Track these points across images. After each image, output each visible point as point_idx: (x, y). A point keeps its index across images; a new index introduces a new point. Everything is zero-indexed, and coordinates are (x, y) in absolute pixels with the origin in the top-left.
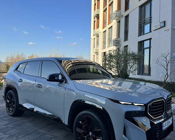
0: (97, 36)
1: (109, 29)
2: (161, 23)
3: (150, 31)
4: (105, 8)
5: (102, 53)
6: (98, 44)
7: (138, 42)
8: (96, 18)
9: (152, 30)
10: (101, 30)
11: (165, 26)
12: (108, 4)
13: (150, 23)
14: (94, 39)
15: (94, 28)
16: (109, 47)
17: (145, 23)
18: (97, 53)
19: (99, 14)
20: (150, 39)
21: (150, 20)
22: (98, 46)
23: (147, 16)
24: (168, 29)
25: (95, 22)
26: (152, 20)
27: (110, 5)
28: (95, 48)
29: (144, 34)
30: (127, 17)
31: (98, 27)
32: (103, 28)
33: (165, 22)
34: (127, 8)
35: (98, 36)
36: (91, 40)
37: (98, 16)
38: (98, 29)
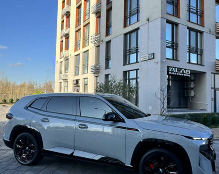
0: (65, 59)
1: (84, 52)
2: (149, 55)
3: (137, 62)
4: (78, 28)
5: (74, 80)
6: (67, 68)
7: (123, 71)
8: (64, 37)
9: (139, 61)
10: (71, 52)
11: (154, 58)
12: (82, 24)
13: (137, 52)
14: (61, 62)
15: (61, 50)
16: (84, 74)
17: (130, 53)
18: (65, 80)
19: (68, 34)
20: (137, 70)
21: (137, 50)
22: (67, 71)
23: (133, 45)
24: (158, 62)
25: (62, 41)
26: (138, 50)
27: (84, 26)
28: (63, 74)
29: (129, 64)
30: (108, 43)
31: (67, 48)
32: (76, 50)
33: (154, 54)
34: (108, 33)
35: (68, 59)
36: (56, 62)
37: (67, 36)
38: (67, 51)
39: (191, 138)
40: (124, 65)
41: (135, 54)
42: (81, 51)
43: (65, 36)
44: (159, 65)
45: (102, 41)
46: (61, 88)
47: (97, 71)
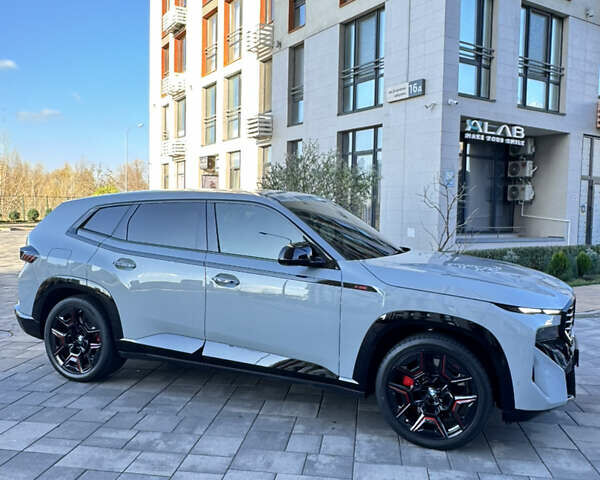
0: (177, 97)
1: (228, 78)
2: (412, 83)
3: (377, 104)
4: (210, 8)
5: (202, 158)
6: (182, 123)
7: (339, 133)
8: (171, 35)
9: (381, 101)
11: (423, 93)
13: (377, 78)
14: (166, 106)
15: (165, 74)
16: (229, 139)
17: (358, 78)
18: (179, 158)
19: (183, 26)
20: (376, 128)
21: (377, 69)
22: (181, 133)
23: (367, 56)
24: (434, 105)
25: (166, 47)
26: (381, 72)
27: (228, 2)
28: (172, 140)
29: (355, 110)
30: (296, 50)
31: (180, 66)
32: (205, 71)
33: (424, 81)
34: (294, 23)
35: (184, 98)
36: (151, 107)
37: (180, 32)
38: (181, 75)
39: (514, 309)
40: (339, 114)
41: (373, 81)
42: (219, 74)
43: (175, 32)
44: (439, 112)
45: (280, 44)
46: (166, 177)
47: (264, 132)
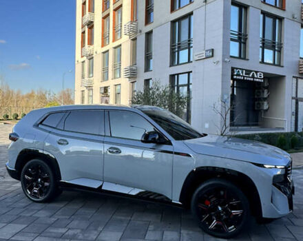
0: (89, 57)
1: (115, 48)
2: (207, 51)
3: (189, 61)
4: (106, 13)
5: (101, 88)
6: (91, 70)
7: (170, 75)
8: (86, 27)
9: (191, 60)
10: (97, 47)
11: (213, 56)
12: (112, 7)
13: (189, 48)
14: (83, 62)
15: (83, 45)
16: (115, 78)
17: (180, 49)
18: (90, 88)
19: (92, 22)
20: (189, 73)
21: (189, 44)
22: (91, 75)
23: (184, 37)
24: (218, 62)
25: (84, 33)
26: (191, 45)
27: (115, 10)
28: (86, 78)
29: (178, 64)
30: (149, 34)
31: (91, 42)
32: (103, 45)
33: (213, 50)
34: (148, 20)
35: (93, 58)
36: (76, 63)
37: (91, 25)
38: (91, 47)
39: (262, 166)
40: (170, 66)
41: (187, 50)
42: (111, 46)
43: (88, 25)
44: (220, 65)
45: (141, 31)
46: (83, 98)
47: (133, 74)
